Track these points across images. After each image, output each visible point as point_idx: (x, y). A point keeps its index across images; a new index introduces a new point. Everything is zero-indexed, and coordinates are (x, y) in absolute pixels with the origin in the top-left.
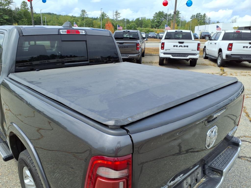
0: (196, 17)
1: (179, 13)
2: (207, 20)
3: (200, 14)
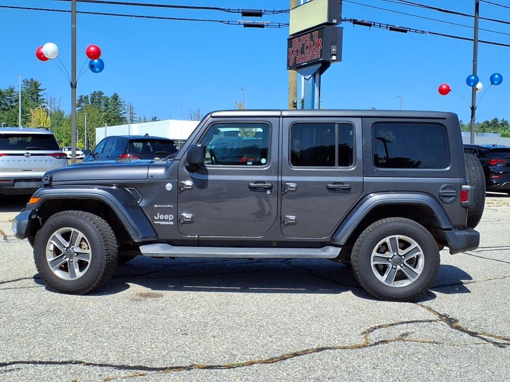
0: (92, 102)
1: (39, 88)
2: (124, 111)
3: (101, 93)
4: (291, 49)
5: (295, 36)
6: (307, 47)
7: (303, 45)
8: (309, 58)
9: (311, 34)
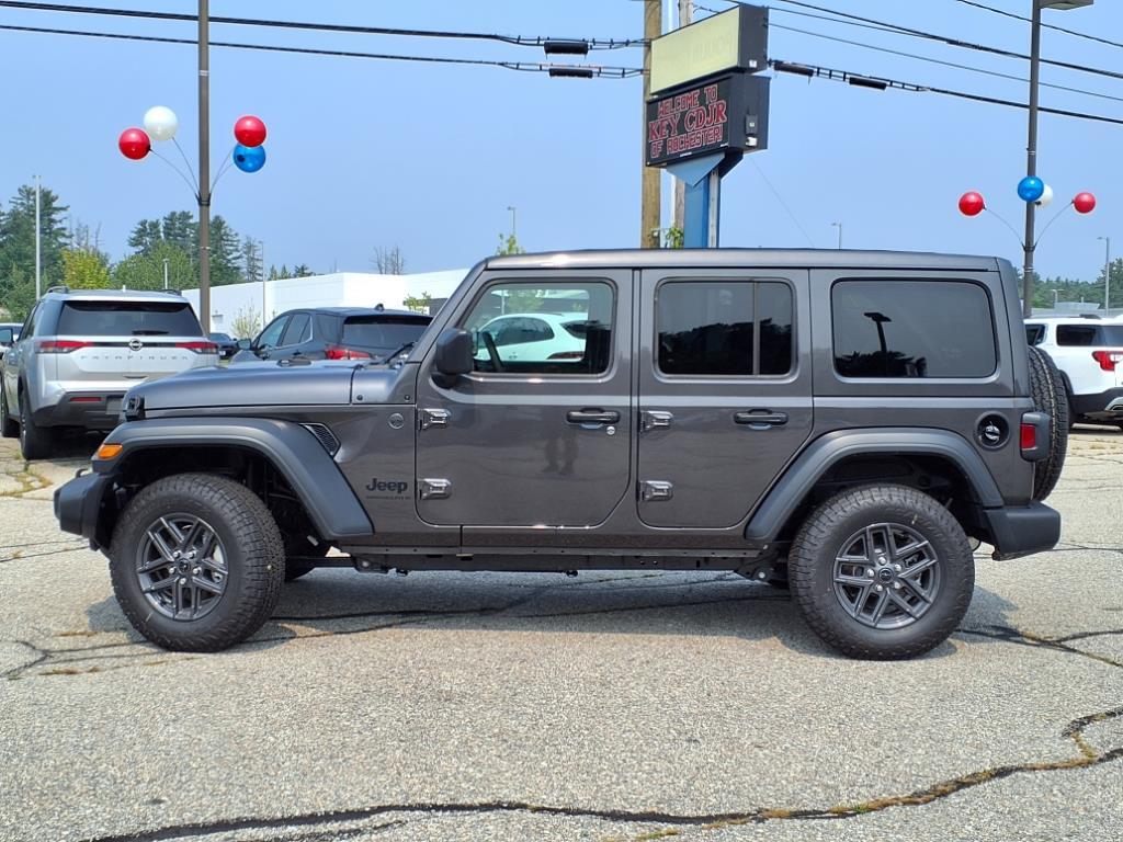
0: (167, 234)
1: (55, 204)
4: (655, 124)
5: (664, 96)
6: (692, 119)
7: (683, 114)
8: (697, 143)
9: (702, 92)
